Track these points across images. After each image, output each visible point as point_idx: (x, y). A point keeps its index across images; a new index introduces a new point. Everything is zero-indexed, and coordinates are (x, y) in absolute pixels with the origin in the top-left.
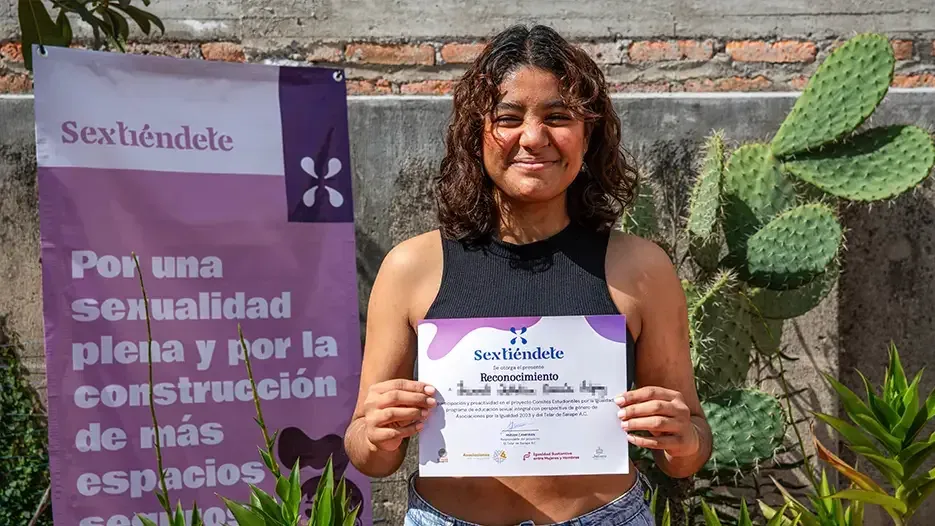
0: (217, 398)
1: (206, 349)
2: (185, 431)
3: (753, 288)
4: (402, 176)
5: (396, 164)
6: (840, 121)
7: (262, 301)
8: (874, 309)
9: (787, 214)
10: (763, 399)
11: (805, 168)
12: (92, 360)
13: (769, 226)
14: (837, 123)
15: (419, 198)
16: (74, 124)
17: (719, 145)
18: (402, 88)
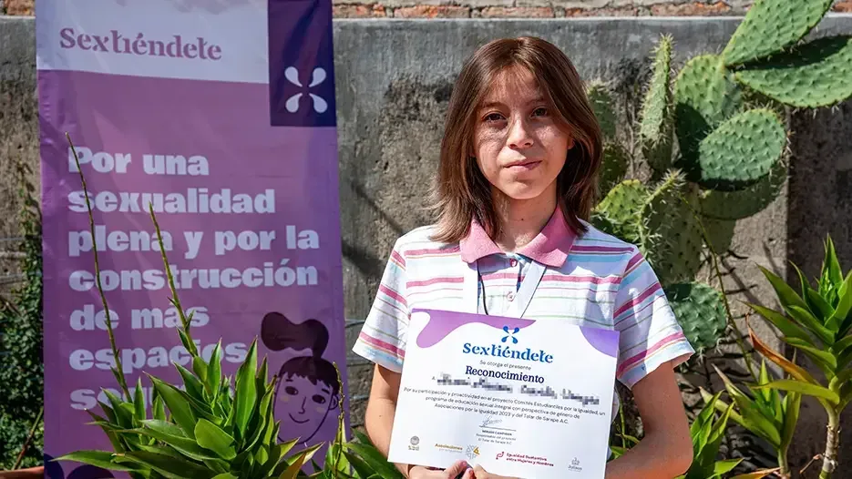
0: (204, 284)
1: (194, 241)
2: (171, 313)
3: (704, 190)
4: (391, 90)
5: (386, 78)
6: (788, 31)
7: (247, 198)
8: (821, 215)
9: (734, 119)
10: (707, 292)
11: (753, 77)
12: (87, 247)
13: (717, 131)
14: (785, 33)
15: (406, 110)
16: (72, 31)
17: (666, 47)
18: (396, 12)
